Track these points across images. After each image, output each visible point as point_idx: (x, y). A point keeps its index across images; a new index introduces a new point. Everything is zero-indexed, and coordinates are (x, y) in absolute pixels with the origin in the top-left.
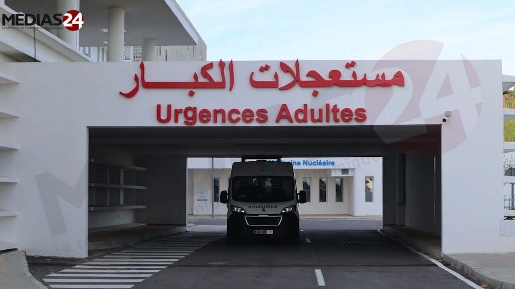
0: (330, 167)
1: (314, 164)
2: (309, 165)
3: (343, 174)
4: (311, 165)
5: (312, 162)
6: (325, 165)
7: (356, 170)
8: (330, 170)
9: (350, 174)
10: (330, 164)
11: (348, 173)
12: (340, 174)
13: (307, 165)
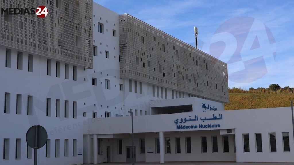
0: (217, 128)
1: (206, 126)
2: (203, 127)
3: (227, 133)
4: (204, 127)
5: (205, 125)
6: (214, 127)
7: (235, 129)
8: (219, 131)
9: (233, 133)
10: (217, 126)
11: (231, 132)
12: (225, 133)
13: (201, 128)
